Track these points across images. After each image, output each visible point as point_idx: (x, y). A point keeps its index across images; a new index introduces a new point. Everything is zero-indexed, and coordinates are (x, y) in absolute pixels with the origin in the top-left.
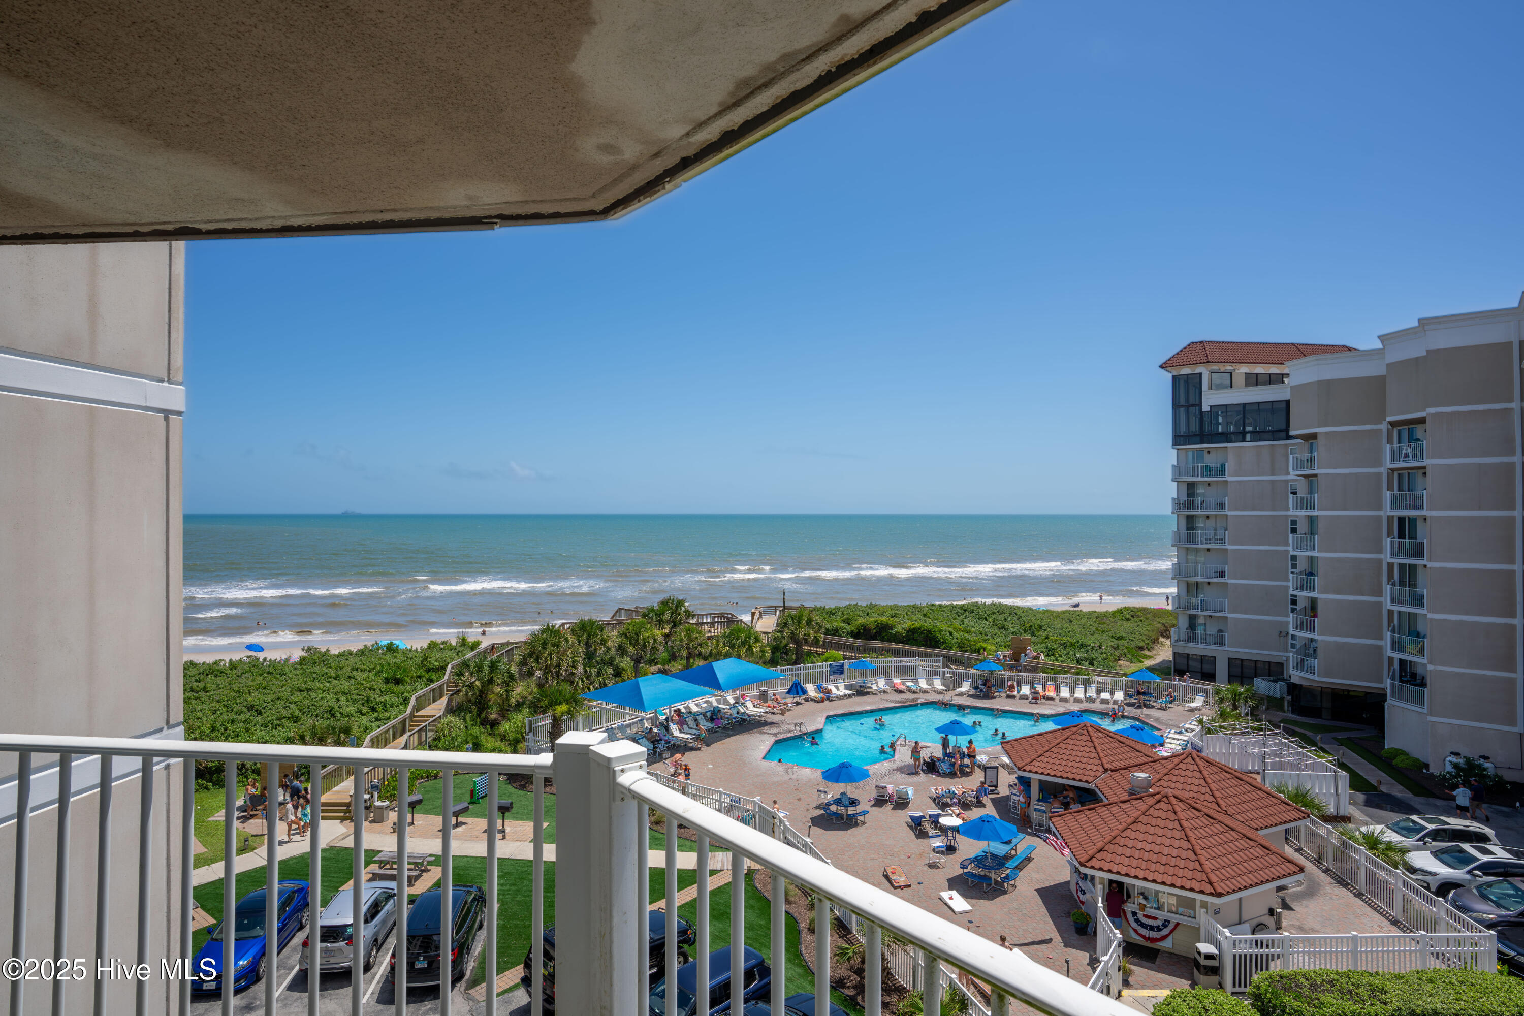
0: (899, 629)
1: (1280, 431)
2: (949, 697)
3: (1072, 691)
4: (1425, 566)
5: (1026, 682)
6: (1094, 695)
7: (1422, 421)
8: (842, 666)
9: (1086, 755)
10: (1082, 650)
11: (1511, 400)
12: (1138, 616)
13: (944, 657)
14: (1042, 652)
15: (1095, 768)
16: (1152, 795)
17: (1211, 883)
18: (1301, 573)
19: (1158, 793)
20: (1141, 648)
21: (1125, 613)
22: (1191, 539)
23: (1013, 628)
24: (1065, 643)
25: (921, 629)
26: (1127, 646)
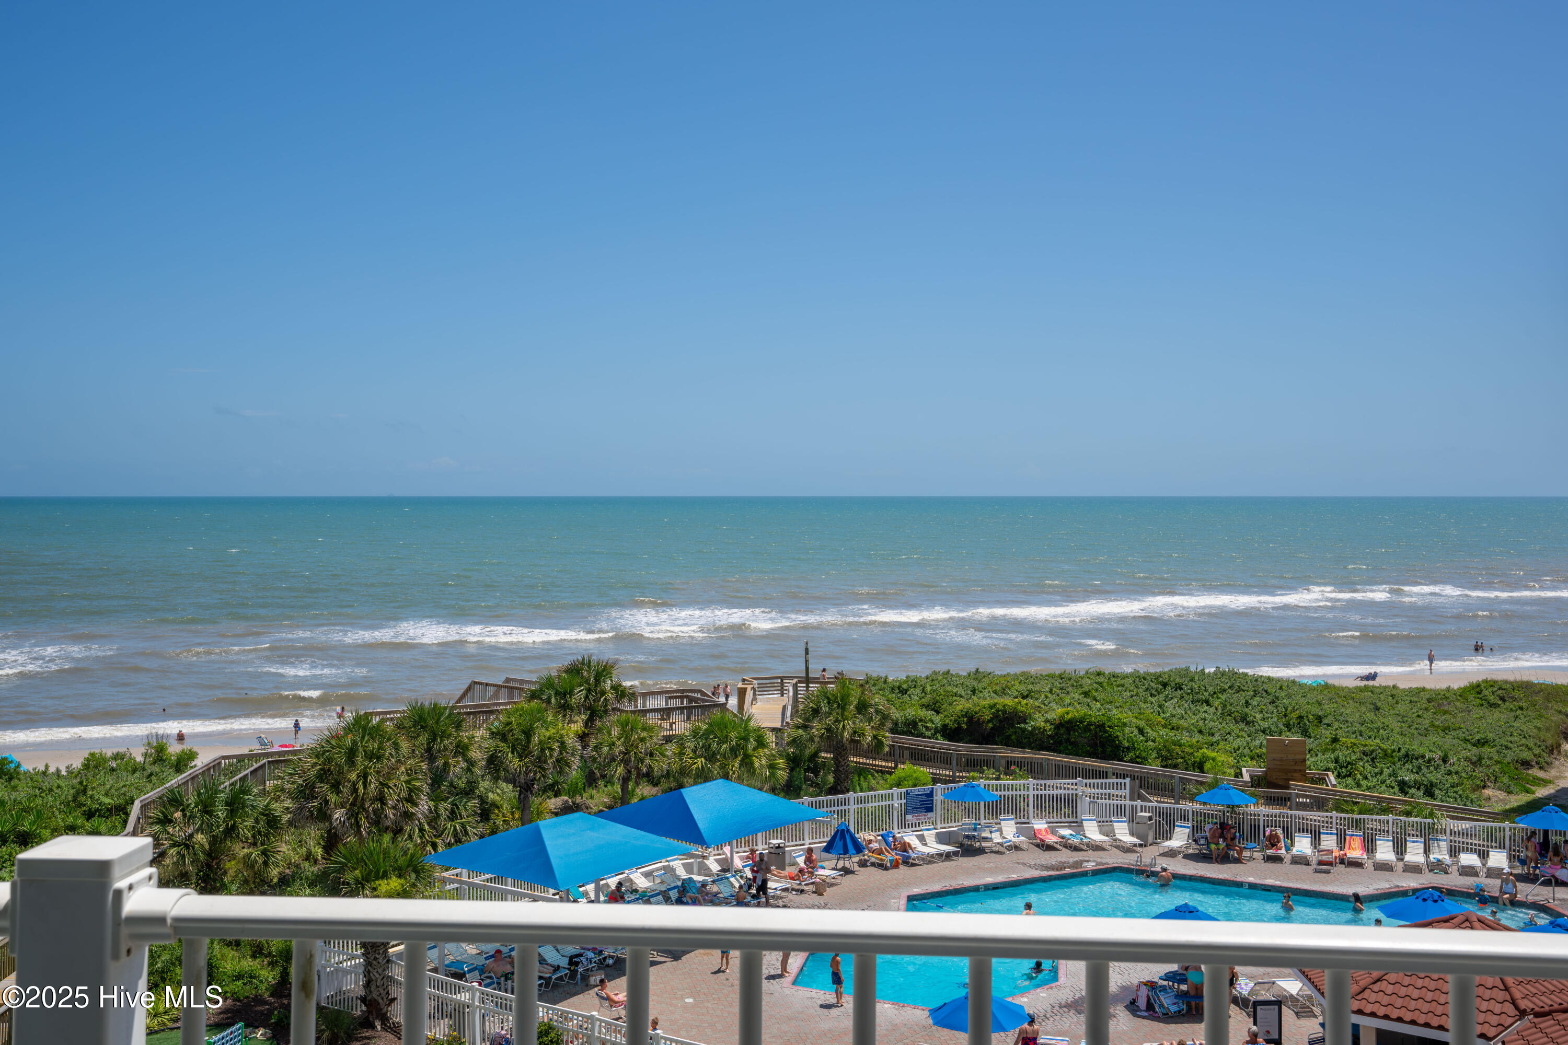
0: (1039, 721)
2: (1148, 856)
3: (1400, 848)
5: (1302, 830)
6: (1445, 857)
8: (931, 795)
10: (1407, 766)
12: (1514, 699)
13: (1133, 778)
14: (1328, 769)
20: (1526, 764)
21: (1485, 692)
23: (1264, 719)
24: (1373, 751)
25: (1081, 722)
26: (1496, 758)
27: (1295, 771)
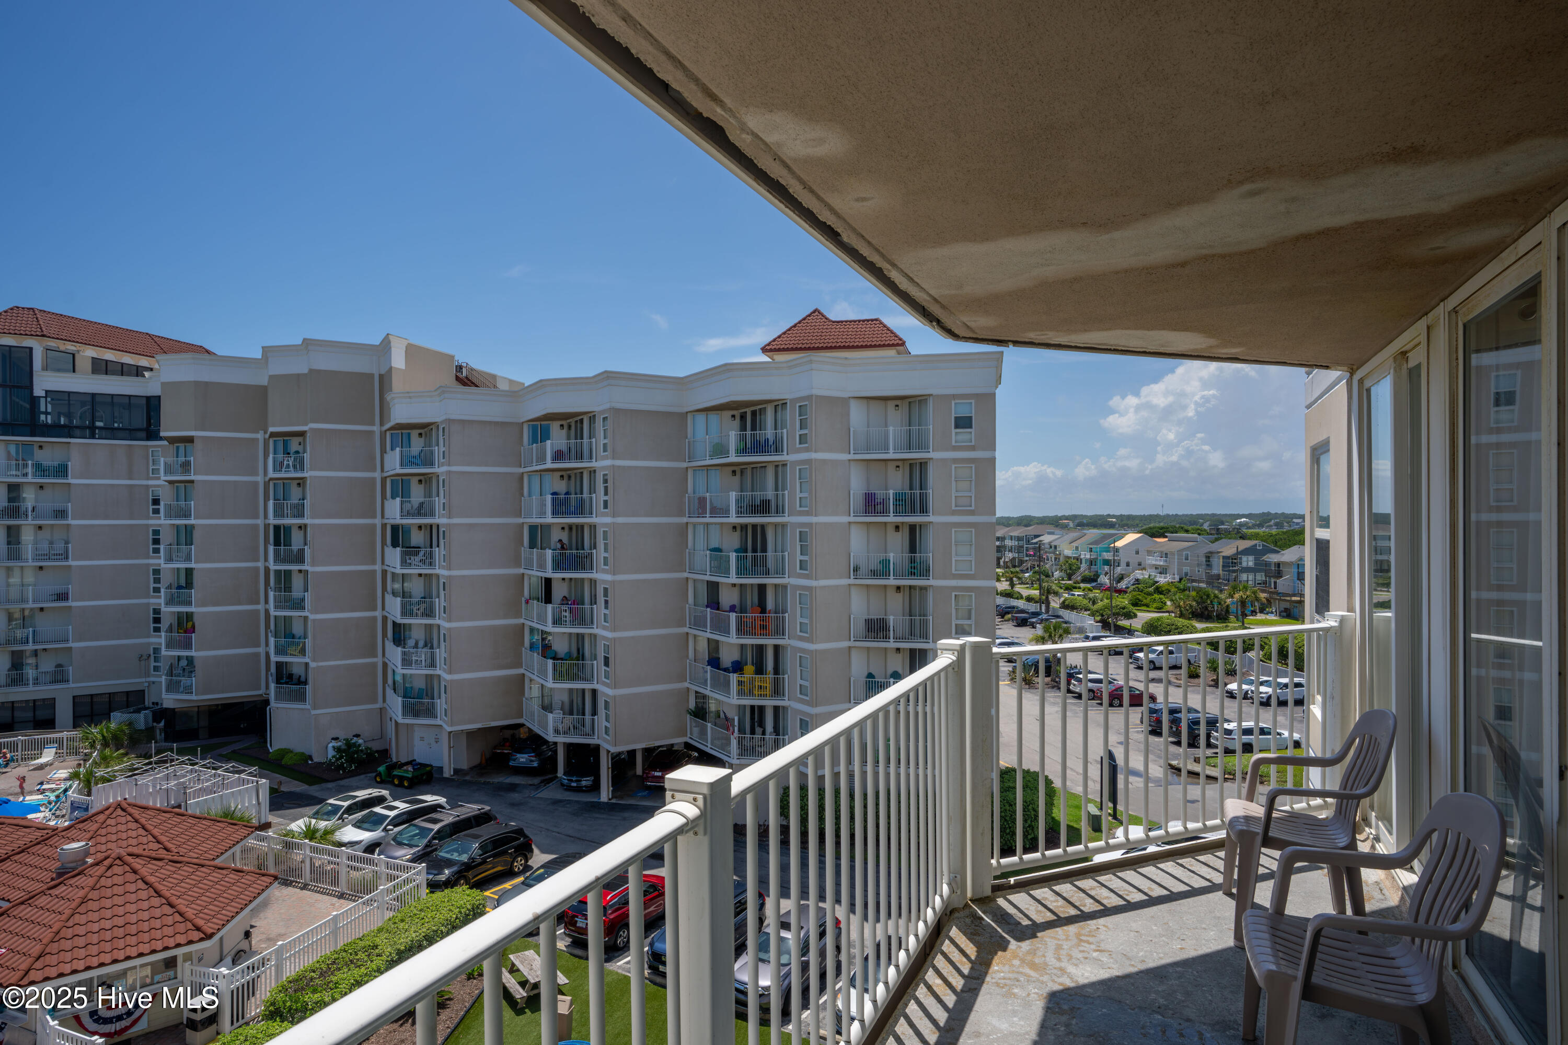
4: (300, 571)
7: (302, 434)
11: (373, 424)
16: (97, 863)
17: (198, 929)
18: (170, 587)
19: (106, 858)
22: (14, 554)
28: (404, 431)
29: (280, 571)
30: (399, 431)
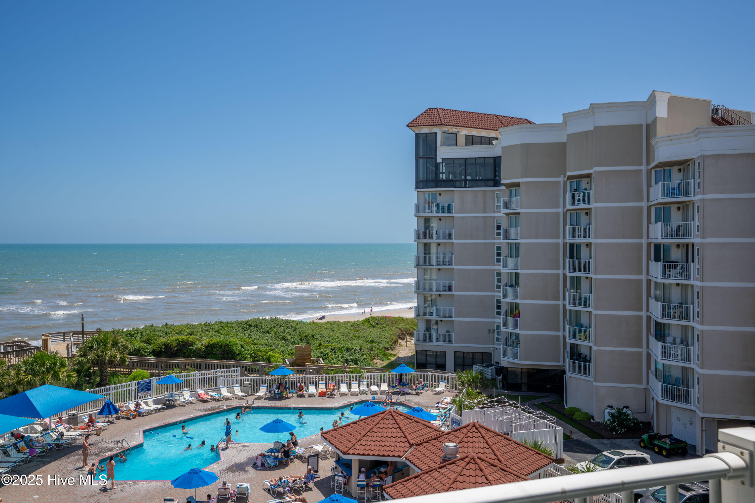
0: (198, 345)
1: (490, 180)
2: (250, 400)
3: (349, 387)
4: (587, 278)
5: (311, 383)
6: (366, 388)
7: (589, 176)
8: (150, 382)
9: (394, 435)
10: (348, 353)
11: (641, 164)
12: (381, 324)
13: (242, 367)
14: (318, 357)
15: (403, 445)
16: (462, 459)
18: (506, 285)
19: (467, 457)
20: (387, 349)
21: (372, 322)
22: (427, 261)
23: (291, 338)
24: (335, 348)
25: (218, 344)
26: (377, 347)
27: (307, 359)
28: (665, 168)
29: (574, 277)
30: (662, 169)
